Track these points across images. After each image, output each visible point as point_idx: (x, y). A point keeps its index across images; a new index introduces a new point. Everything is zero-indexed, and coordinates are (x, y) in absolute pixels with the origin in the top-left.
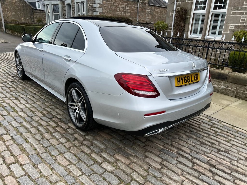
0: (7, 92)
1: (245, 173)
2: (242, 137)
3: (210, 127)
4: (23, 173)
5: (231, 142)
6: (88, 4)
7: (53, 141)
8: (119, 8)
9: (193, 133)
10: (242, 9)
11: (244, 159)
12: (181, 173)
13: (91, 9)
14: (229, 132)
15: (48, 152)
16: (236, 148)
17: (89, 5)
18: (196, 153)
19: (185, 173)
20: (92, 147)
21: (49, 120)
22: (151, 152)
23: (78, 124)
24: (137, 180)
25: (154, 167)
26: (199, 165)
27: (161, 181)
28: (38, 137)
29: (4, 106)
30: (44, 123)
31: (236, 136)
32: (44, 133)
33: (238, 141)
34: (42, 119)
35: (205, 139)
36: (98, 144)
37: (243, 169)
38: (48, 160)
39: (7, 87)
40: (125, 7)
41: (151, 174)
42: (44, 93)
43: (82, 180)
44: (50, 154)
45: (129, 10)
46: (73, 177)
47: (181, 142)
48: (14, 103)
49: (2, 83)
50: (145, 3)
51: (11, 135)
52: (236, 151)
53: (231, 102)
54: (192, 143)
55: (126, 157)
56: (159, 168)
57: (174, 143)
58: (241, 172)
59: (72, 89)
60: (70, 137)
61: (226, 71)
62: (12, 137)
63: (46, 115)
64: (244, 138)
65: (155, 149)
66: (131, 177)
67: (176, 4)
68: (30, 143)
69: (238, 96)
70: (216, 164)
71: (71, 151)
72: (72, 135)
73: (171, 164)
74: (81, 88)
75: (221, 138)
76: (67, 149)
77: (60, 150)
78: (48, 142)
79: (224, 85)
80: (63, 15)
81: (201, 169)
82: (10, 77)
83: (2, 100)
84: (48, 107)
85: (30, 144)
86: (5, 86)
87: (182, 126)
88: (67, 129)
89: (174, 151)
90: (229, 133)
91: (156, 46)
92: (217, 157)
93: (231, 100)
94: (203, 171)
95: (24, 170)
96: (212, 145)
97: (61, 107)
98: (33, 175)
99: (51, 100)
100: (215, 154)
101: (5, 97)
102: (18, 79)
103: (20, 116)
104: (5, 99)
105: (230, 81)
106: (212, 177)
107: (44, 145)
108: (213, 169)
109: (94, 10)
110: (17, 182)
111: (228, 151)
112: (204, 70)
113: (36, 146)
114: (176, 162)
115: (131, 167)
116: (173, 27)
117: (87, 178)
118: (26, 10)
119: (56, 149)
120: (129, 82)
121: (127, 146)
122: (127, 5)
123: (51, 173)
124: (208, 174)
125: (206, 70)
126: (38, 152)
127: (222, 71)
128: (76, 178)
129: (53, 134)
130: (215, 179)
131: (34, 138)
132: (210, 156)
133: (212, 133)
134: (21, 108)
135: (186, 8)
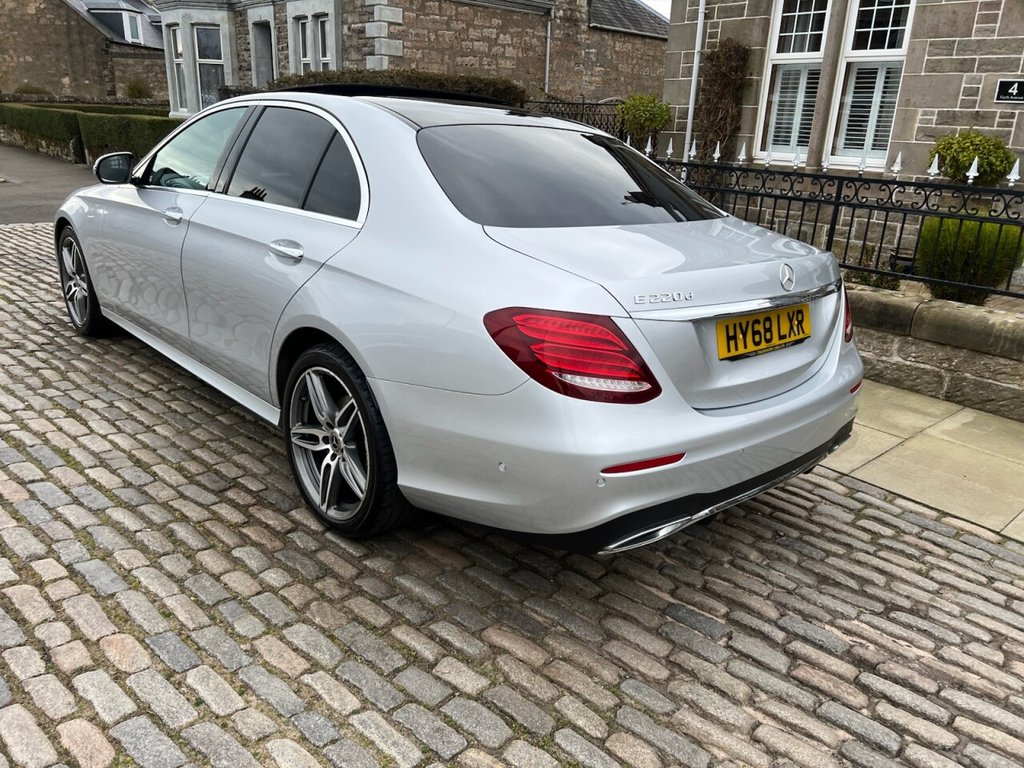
0: (29, 387)
1: (991, 689)
2: (979, 554)
3: (852, 517)
4: (130, 706)
5: (935, 574)
6: (343, 23)
7: (238, 581)
8: (472, 40)
9: (787, 543)
10: (965, 47)
11: (986, 637)
12: (746, 694)
13: (355, 42)
14: (925, 534)
15: (221, 622)
16: (956, 596)
17: (349, 29)
18: (800, 618)
19: (764, 696)
20: (392, 603)
21: (212, 498)
22: (625, 619)
23: (333, 513)
24: (580, 723)
25: (643, 675)
26: (814, 665)
27: (670, 726)
28: (175, 565)
29: (24, 443)
30: (194, 513)
31: (955, 551)
32: (199, 550)
33: (961, 571)
34: (182, 496)
35: (835, 564)
36: (417, 590)
37: (983, 677)
38: (224, 653)
39: (28, 368)
40: (494, 36)
41: (633, 702)
42: (183, 392)
43: (365, 728)
44: (229, 630)
45: (511, 48)
46: (330, 717)
47: (741, 578)
48: (65, 433)
49: (7, 353)
50: (576, 20)
51: (65, 559)
52: (956, 610)
53: (929, 418)
54: (783, 582)
55: (528, 638)
56: (659, 677)
57: (715, 583)
58: (976, 688)
59: (309, 374)
60: (304, 566)
61: (910, 295)
62: (69, 567)
63: (198, 478)
64: (987, 557)
65: (643, 604)
66: (554, 714)
67: (705, 25)
68: (146, 588)
69: (957, 396)
70: (881, 658)
71: (311, 617)
72: (310, 555)
73: (706, 664)
74: (348, 370)
75: (895, 560)
76: (295, 609)
77: (267, 616)
78: (219, 586)
79: (900, 350)
80: (240, 68)
81: (824, 678)
82: (36, 326)
83: (11, 422)
84: (203, 445)
85: (147, 593)
86: (21, 362)
87: (743, 513)
88: (289, 531)
89: (718, 614)
90: (926, 540)
91: (626, 198)
92: (883, 631)
93: (930, 410)
94: (830, 684)
95: (131, 693)
96: (862, 586)
97: (256, 444)
98: (168, 712)
99: (213, 418)
100: (876, 621)
101: (25, 410)
102: (68, 334)
103: (93, 482)
104: (24, 417)
105: (924, 335)
106: (867, 707)
107: (203, 597)
108: (868, 678)
109: (366, 47)
110: (111, 742)
111: (923, 607)
112: (824, 292)
113: (170, 603)
114: (726, 654)
115: (551, 675)
116: (694, 119)
117: (383, 723)
118: (82, 44)
119: (253, 610)
120: (543, 341)
121: (533, 596)
122: (502, 29)
123: (242, 704)
124: (851, 698)
125: (834, 296)
126: (182, 625)
127: (892, 294)
128: (342, 723)
129: (236, 553)
130: (879, 715)
131: (161, 568)
132: (854, 629)
133: (862, 541)
134: (93, 453)
135: (744, 43)
